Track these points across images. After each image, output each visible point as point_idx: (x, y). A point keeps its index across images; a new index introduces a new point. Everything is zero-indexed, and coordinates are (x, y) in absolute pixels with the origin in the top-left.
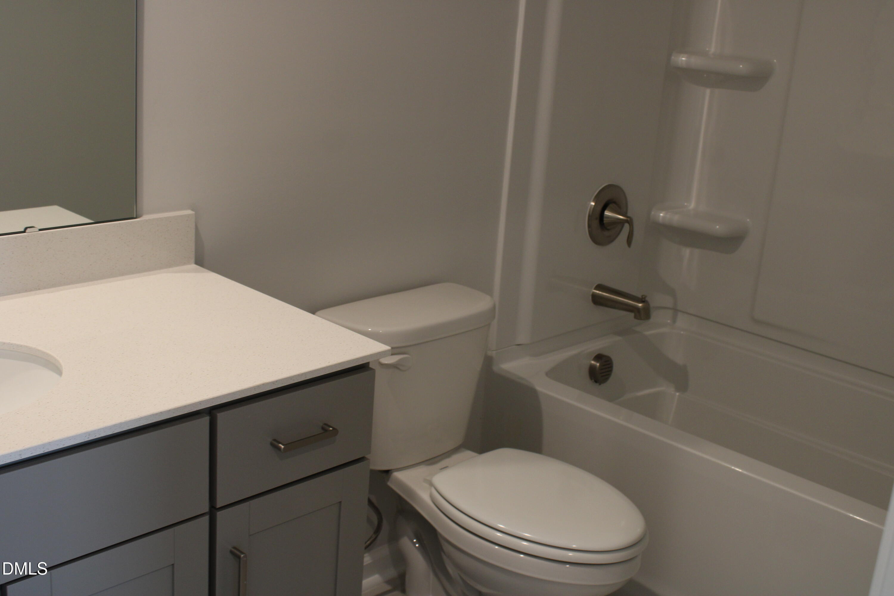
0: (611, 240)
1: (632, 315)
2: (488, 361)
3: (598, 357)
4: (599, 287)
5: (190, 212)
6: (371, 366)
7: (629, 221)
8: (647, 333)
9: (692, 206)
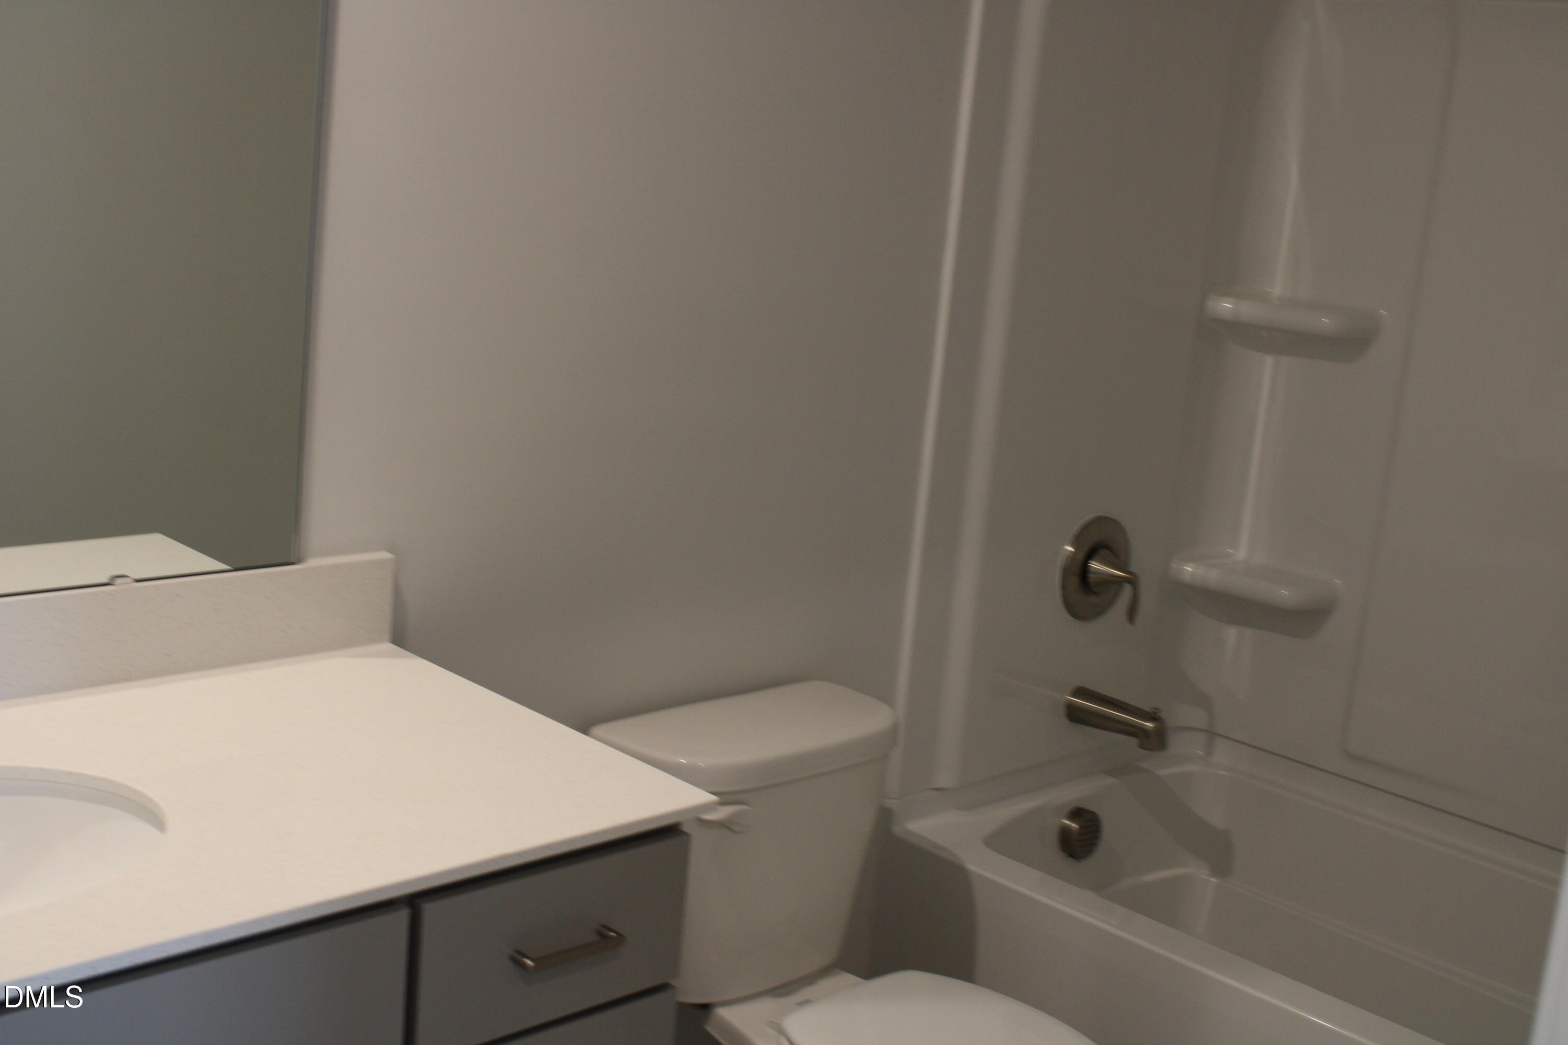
0: (1099, 611)
1: (1133, 741)
2: (885, 817)
3: (1077, 813)
4: (1080, 692)
5: (385, 555)
6: (685, 828)
7: (1133, 581)
8: (1163, 772)
9: (1241, 554)
